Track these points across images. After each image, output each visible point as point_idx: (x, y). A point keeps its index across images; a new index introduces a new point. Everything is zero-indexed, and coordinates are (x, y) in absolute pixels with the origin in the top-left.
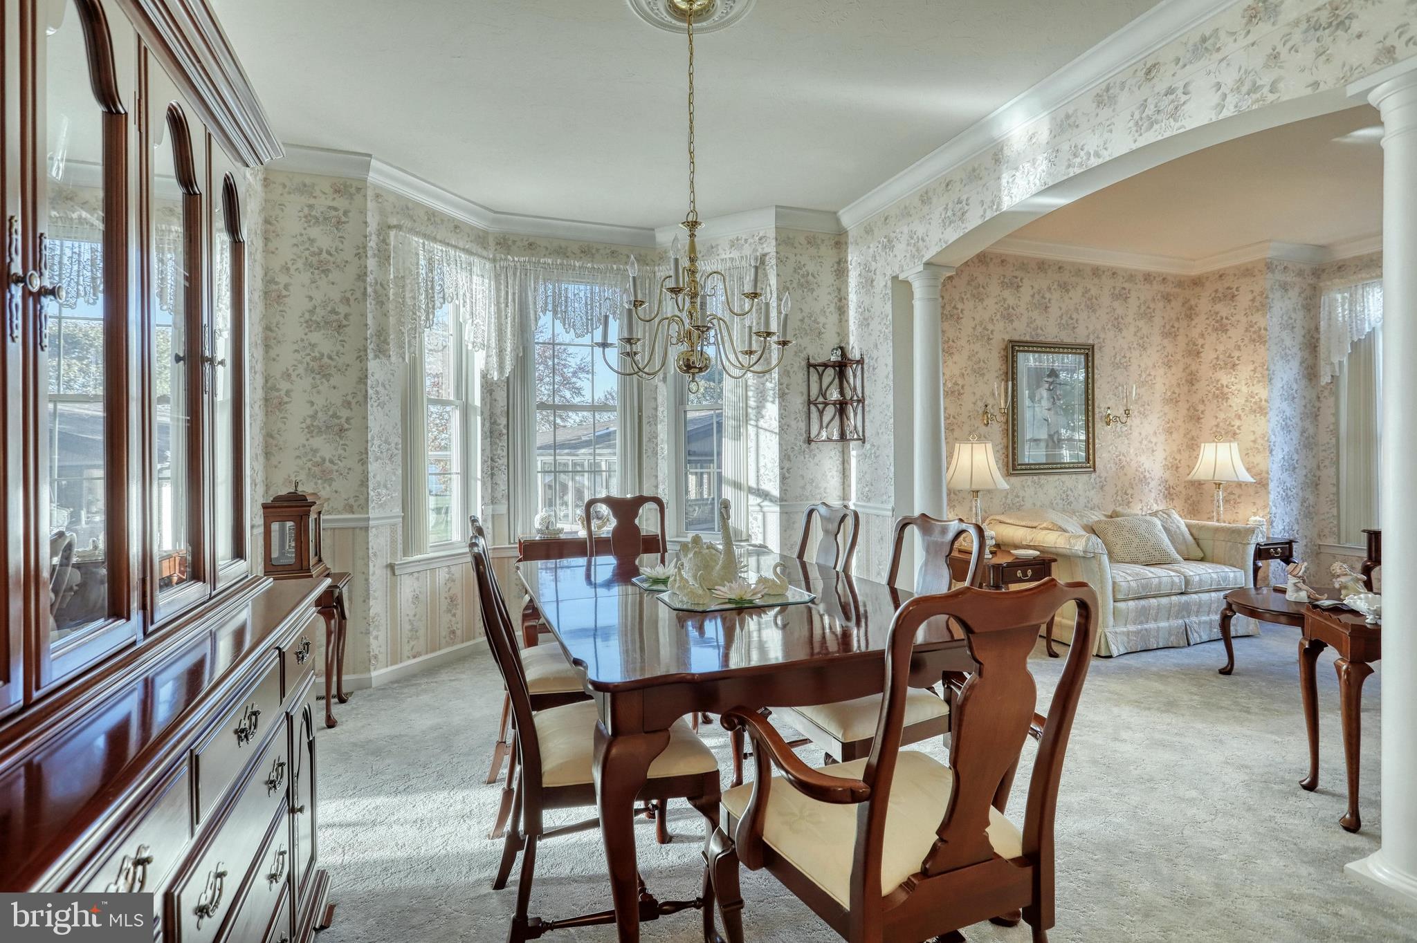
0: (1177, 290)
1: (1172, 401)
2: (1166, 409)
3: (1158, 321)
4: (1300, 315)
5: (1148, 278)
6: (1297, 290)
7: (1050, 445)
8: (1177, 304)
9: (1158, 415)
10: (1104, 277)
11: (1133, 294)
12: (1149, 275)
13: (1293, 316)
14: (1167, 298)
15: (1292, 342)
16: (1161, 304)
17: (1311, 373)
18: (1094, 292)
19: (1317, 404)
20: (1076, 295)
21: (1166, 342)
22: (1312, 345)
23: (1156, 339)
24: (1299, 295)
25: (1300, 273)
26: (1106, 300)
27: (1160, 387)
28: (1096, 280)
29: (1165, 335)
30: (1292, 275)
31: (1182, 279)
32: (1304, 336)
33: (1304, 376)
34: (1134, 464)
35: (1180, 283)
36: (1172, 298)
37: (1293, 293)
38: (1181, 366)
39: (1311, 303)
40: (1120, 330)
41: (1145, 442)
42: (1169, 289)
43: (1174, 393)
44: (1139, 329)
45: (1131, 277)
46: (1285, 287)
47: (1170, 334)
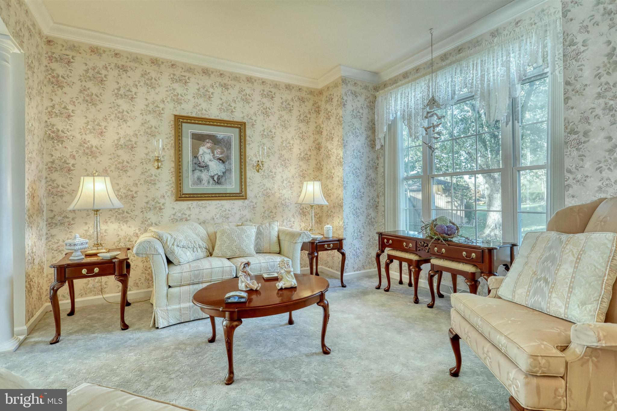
0: (309, 96)
1: (306, 159)
2: (301, 163)
3: (295, 113)
4: (366, 111)
5: (288, 87)
6: (363, 97)
7: (211, 182)
8: (309, 105)
9: (295, 167)
10: (255, 84)
11: (277, 95)
12: (289, 85)
13: (361, 111)
14: (302, 100)
15: (360, 126)
16: (298, 103)
17: (372, 144)
18: (248, 91)
19: (377, 161)
20: (234, 92)
21: (301, 125)
22: (372, 128)
23: (294, 122)
24: (365, 100)
25: (366, 88)
26: (257, 97)
27: (296, 150)
28: (250, 85)
29: (300, 121)
30: (360, 88)
31: (313, 91)
32: (368, 123)
33: (368, 145)
34: (278, 195)
35: (311, 92)
36: (306, 100)
37: (362, 99)
38: (312, 139)
39: (372, 105)
40: (268, 116)
41: (285, 182)
42: (303, 94)
43: (306, 154)
44: (281, 117)
45: (276, 86)
46: (355, 94)
47: (304, 120)
